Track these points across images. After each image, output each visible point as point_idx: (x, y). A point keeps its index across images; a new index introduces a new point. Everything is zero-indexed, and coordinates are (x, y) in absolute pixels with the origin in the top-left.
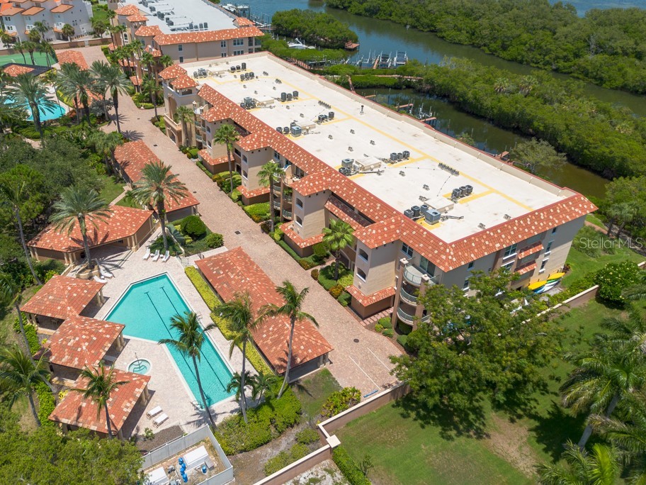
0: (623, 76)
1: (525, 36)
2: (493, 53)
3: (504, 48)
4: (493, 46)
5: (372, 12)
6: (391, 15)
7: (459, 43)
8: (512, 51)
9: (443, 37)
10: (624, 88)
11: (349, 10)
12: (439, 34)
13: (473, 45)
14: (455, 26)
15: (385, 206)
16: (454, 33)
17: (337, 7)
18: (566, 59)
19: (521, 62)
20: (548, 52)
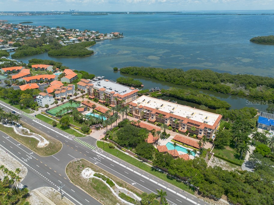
0: (201, 86)
1: (178, 79)
2: (172, 83)
3: (174, 82)
4: (172, 81)
5: (136, 74)
6: (141, 74)
7: (163, 81)
8: (177, 82)
9: (158, 80)
10: (202, 88)
11: (129, 73)
12: (157, 79)
13: (166, 81)
14: (160, 77)
15: (200, 123)
16: (161, 79)
17: (125, 73)
18: (189, 83)
19: (179, 85)
20: (184, 82)
